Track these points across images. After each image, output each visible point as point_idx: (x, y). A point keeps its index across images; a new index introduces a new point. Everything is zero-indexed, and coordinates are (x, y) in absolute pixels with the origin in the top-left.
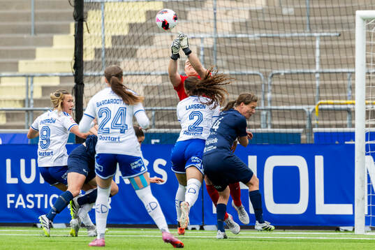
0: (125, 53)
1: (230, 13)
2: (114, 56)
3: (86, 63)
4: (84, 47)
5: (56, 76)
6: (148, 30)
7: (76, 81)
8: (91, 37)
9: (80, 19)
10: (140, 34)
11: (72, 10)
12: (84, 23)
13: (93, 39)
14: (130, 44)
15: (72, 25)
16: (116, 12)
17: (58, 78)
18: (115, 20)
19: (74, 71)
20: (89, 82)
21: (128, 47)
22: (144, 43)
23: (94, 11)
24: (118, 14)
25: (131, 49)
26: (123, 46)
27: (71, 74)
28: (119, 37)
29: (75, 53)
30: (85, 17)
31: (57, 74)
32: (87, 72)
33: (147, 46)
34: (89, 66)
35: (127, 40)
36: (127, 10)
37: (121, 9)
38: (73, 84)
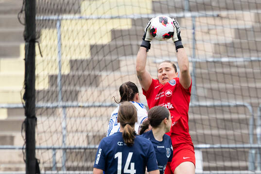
0: (82, 80)
1: (213, 32)
2: (69, 84)
3: (39, 92)
4: (36, 73)
5: (3, 108)
6: (110, 52)
7: (27, 114)
8: (43, 61)
9: (31, 39)
10: (100, 57)
11: (22, 29)
12: (37, 44)
13: (46, 63)
14: (88, 69)
15: (22, 46)
16: (72, 31)
17: (5, 111)
18: (71, 41)
19: (24, 102)
20: (41, 114)
21: (86, 73)
22: (106, 68)
23: (47, 29)
24: (75, 33)
25: (89, 75)
26: (80, 73)
27: (21, 105)
28: (76, 60)
29: (26, 80)
30: (37, 37)
31: (4, 105)
32: (39, 104)
33: (109, 73)
34: (41, 95)
35: (85, 64)
36: (85, 28)
37: (79, 27)
38: (24, 118)
